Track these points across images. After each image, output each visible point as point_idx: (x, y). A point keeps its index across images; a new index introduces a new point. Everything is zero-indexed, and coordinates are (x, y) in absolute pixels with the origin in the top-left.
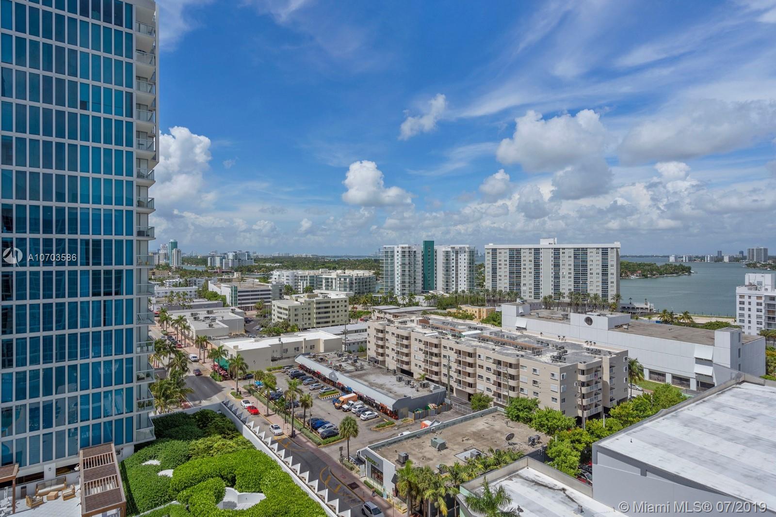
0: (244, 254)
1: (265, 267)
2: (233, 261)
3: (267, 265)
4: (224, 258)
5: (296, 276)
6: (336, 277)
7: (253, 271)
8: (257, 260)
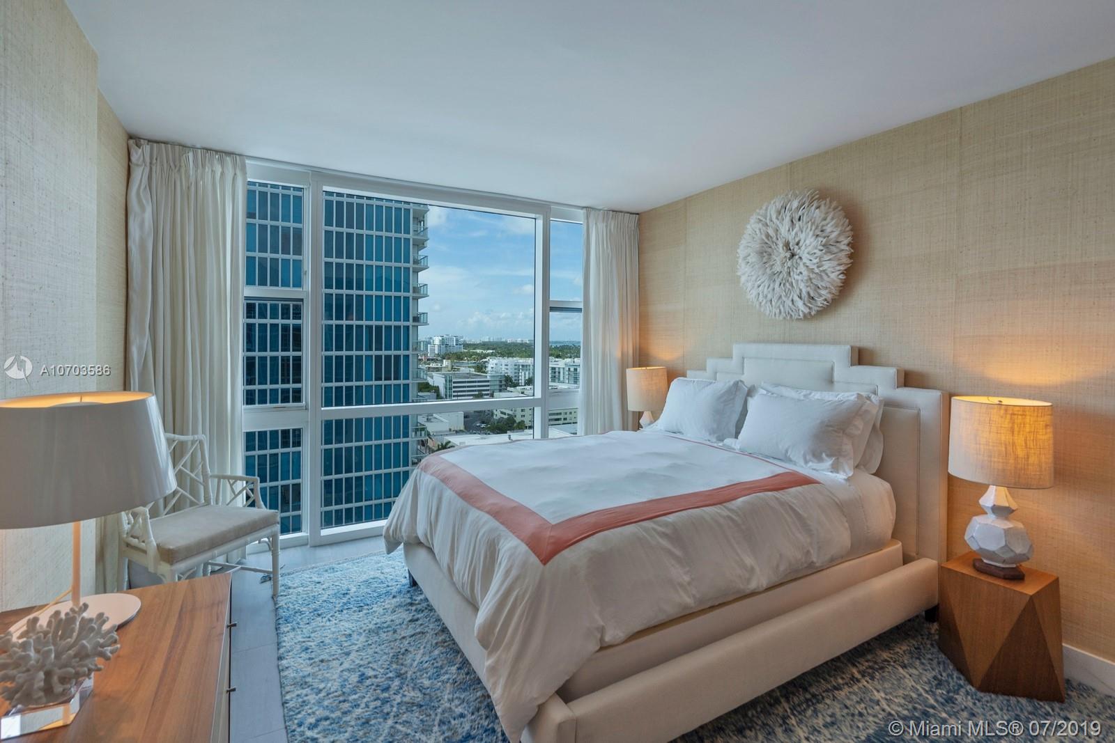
0: (451, 339)
1: (477, 354)
2: (439, 346)
3: (478, 351)
4: (430, 343)
5: (516, 365)
6: (564, 366)
7: (462, 359)
8: (466, 345)
